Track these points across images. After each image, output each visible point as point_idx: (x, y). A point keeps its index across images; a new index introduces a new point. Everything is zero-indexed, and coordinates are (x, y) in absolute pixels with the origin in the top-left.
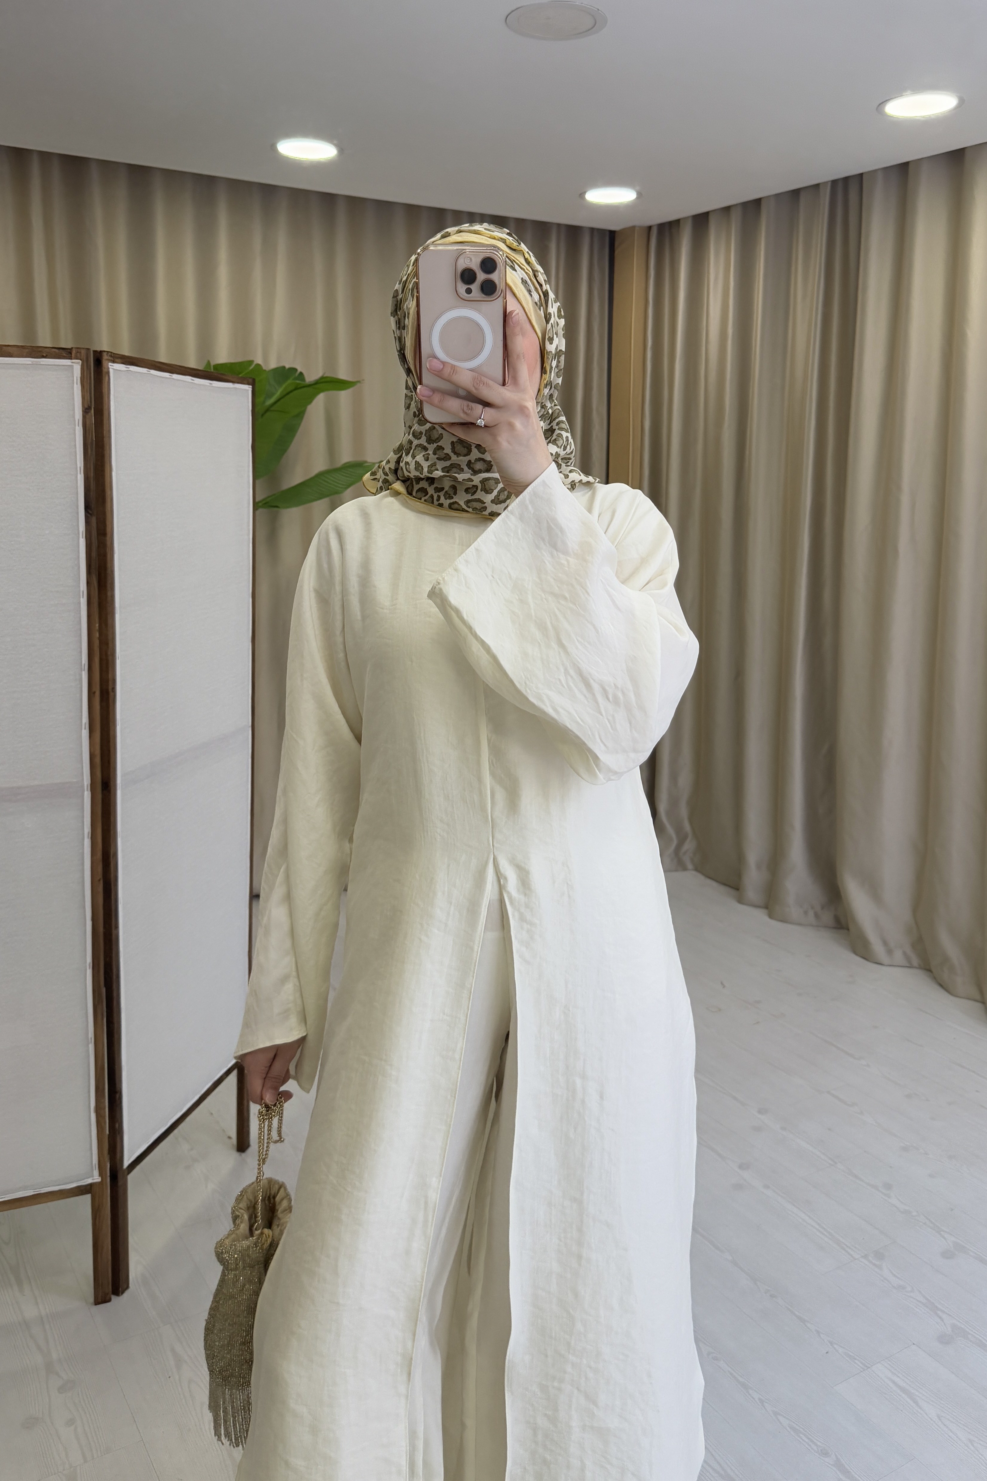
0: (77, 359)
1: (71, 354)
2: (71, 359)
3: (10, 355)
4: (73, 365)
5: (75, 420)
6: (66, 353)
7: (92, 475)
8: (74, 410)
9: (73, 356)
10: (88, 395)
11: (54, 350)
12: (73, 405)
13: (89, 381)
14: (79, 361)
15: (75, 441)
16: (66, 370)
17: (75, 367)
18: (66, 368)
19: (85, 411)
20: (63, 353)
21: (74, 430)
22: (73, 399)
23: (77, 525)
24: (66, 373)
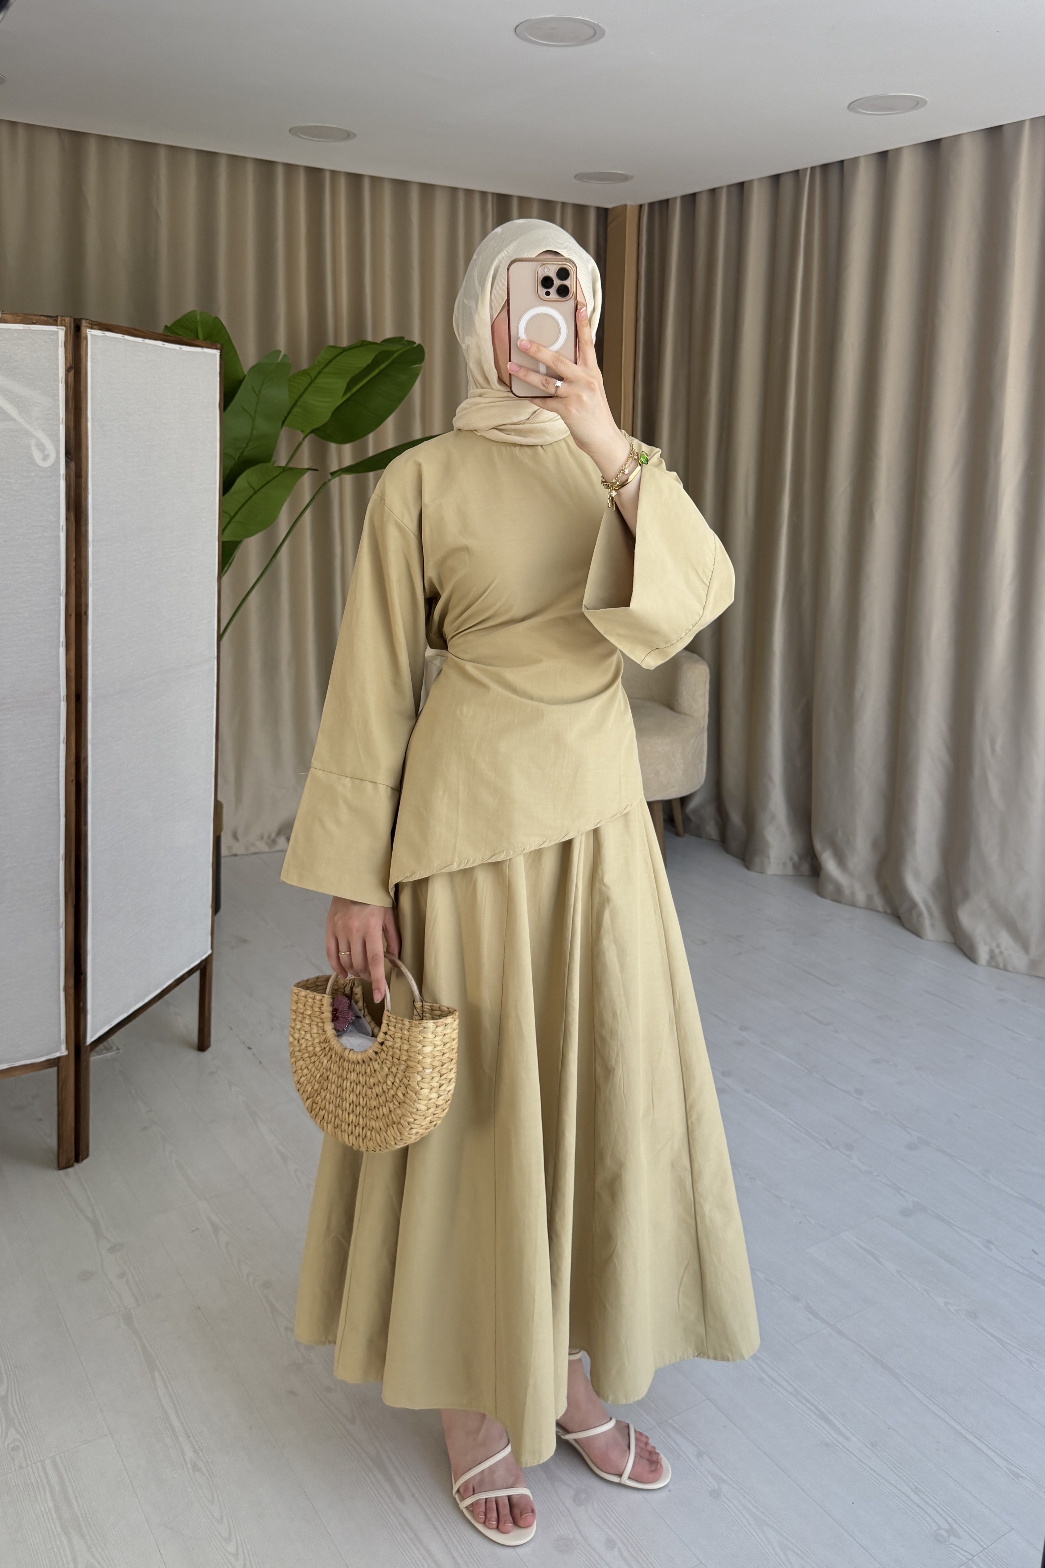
0: (61, 325)
1: (57, 321)
2: (57, 326)
4: (58, 331)
5: (58, 377)
6: (52, 320)
7: (73, 425)
8: (57, 369)
9: (59, 322)
10: (70, 357)
11: (42, 317)
12: (58, 365)
13: (71, 344)
14: (63, 327)
15: (58, 396)
16: (53, 335)
17: (60, 333)
18: (52, 333)
19: (68, 370)
20: (50, 320)
21: (58, 386)
22: (57, 359)
23: (59, 469)
24: (52, 337)
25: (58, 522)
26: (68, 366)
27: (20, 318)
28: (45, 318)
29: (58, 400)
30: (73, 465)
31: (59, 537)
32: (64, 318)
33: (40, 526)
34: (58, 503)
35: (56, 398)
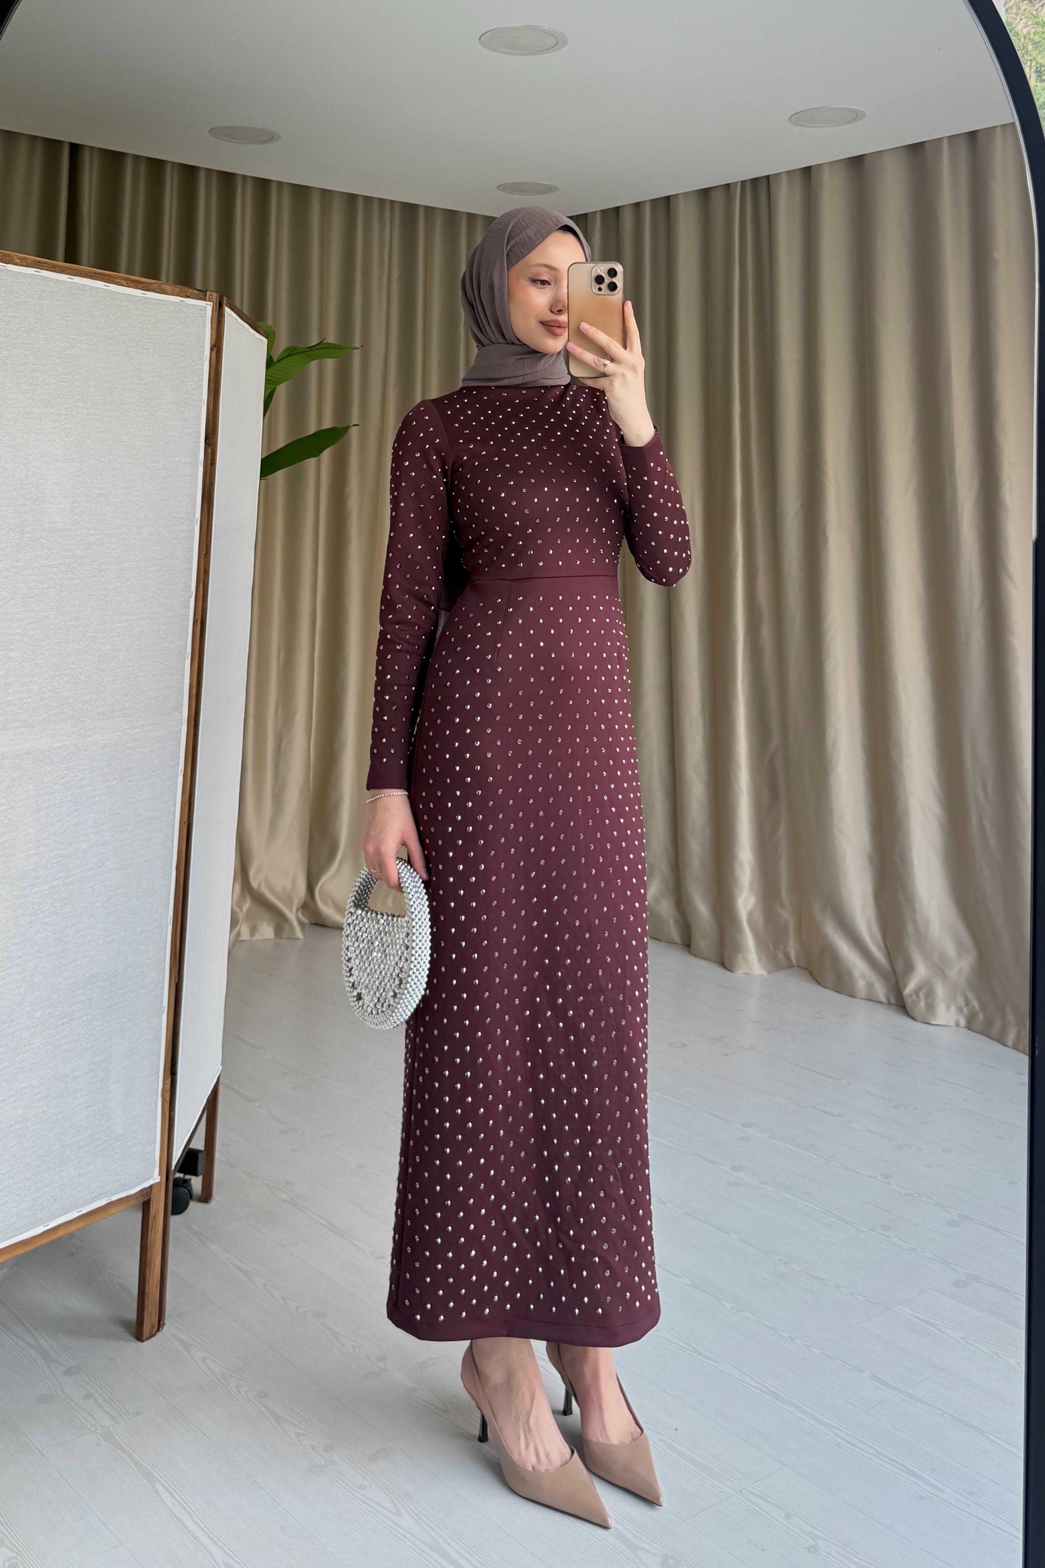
0: (209, 301)
1: (206, 295)
2: (206, 301)
3: (166, 294)
4: (206, 307)
5: (204, 355)
6: (202, 295)
7: (212, 407)
8: (204, 346)
9: (207, 297)
10: (214, 334)
11: (195, 291)
12: (204, 342)
13: (216, 322)
14: (212, 303)
15: (203, 376)
16: (202, 310)
17: (207, 307)
18: (202, 308)
19: (212, 350)
20: (200, 293)
21: (203, 366)
22: (204, 336)
23: (198, 455)
24: (201, 312)
25: (195, 514)
26: (213, 344)
27: (177, 289)
28: (197, 292)
29: (203, 380)
30: (210, 450)
31: (194, 530)
32: (211, 293)
33: (180, 518)
34: (196, 492)
35: (201, 378)
